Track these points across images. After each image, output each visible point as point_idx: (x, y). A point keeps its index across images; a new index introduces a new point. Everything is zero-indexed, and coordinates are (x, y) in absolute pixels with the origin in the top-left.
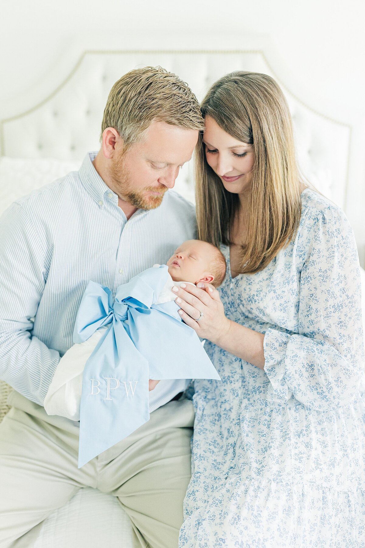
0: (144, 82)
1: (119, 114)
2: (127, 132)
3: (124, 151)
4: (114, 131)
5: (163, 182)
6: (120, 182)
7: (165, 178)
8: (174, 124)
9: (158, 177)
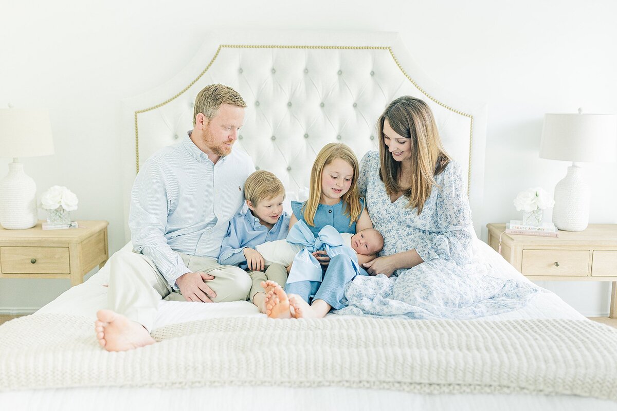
0: (213, 89)
1: (204, 105)
2: (210, 112)
3: (209, 124)
4: (202, 115)
5: (231, 137)
6: (208, 141)
7: (232, 136)
8: (232, 104)
9: (228, 135)
